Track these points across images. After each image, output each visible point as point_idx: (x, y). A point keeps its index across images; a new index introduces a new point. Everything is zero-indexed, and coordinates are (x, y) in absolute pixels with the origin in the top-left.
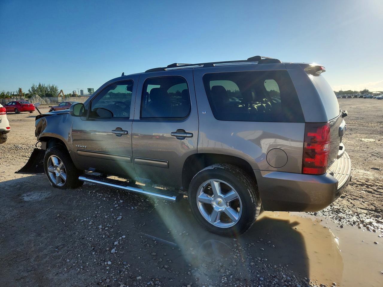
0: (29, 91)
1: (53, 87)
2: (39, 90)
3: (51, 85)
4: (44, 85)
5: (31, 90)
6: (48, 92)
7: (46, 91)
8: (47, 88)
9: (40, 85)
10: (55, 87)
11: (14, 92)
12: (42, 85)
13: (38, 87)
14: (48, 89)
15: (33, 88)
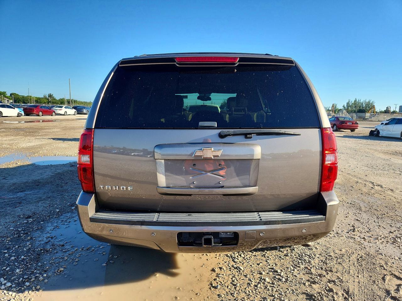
0: (344, 106)
1: (369, 102)
2: (354, 106)
3: (367, 101)
4: (360, 100)
5: (345, 106)
6: (363, 107)
7: (360, 107)
8: (362, 103)
9: (355, 101)
10: (371, 102)
11: (329, 107)
12: (357, 101)
13: (353, 102)
14: (364, 104)
15: (348, 103)
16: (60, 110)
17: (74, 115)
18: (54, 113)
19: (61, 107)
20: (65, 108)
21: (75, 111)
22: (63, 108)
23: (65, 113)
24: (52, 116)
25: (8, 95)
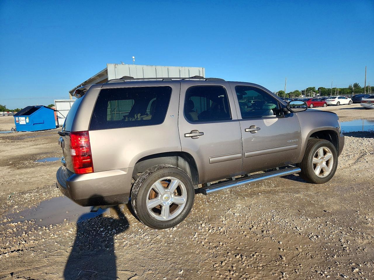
16: (332, 101)
17: (349, 104)
18: (325, 105)
19: (335, 98)
20: (339, 98)
21: (350, 101)
22: (337, 98)
23: (337, 104)
24: (323, 107)
25: (317, 89)
